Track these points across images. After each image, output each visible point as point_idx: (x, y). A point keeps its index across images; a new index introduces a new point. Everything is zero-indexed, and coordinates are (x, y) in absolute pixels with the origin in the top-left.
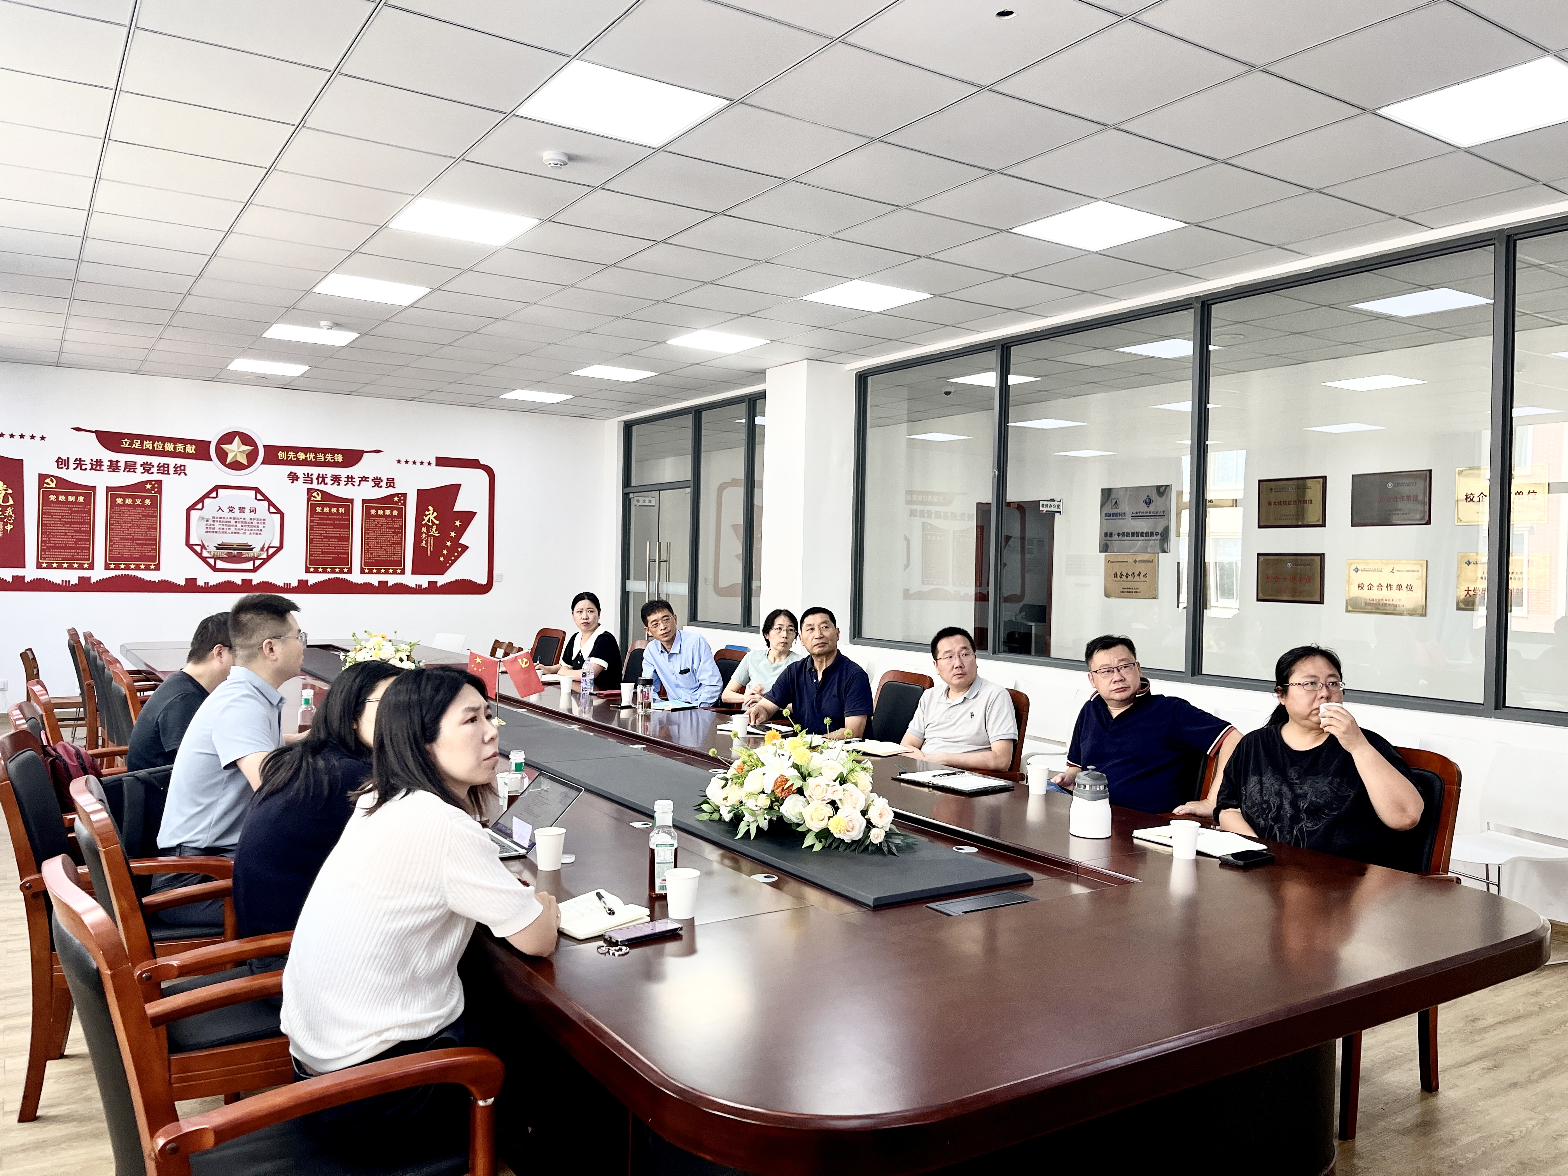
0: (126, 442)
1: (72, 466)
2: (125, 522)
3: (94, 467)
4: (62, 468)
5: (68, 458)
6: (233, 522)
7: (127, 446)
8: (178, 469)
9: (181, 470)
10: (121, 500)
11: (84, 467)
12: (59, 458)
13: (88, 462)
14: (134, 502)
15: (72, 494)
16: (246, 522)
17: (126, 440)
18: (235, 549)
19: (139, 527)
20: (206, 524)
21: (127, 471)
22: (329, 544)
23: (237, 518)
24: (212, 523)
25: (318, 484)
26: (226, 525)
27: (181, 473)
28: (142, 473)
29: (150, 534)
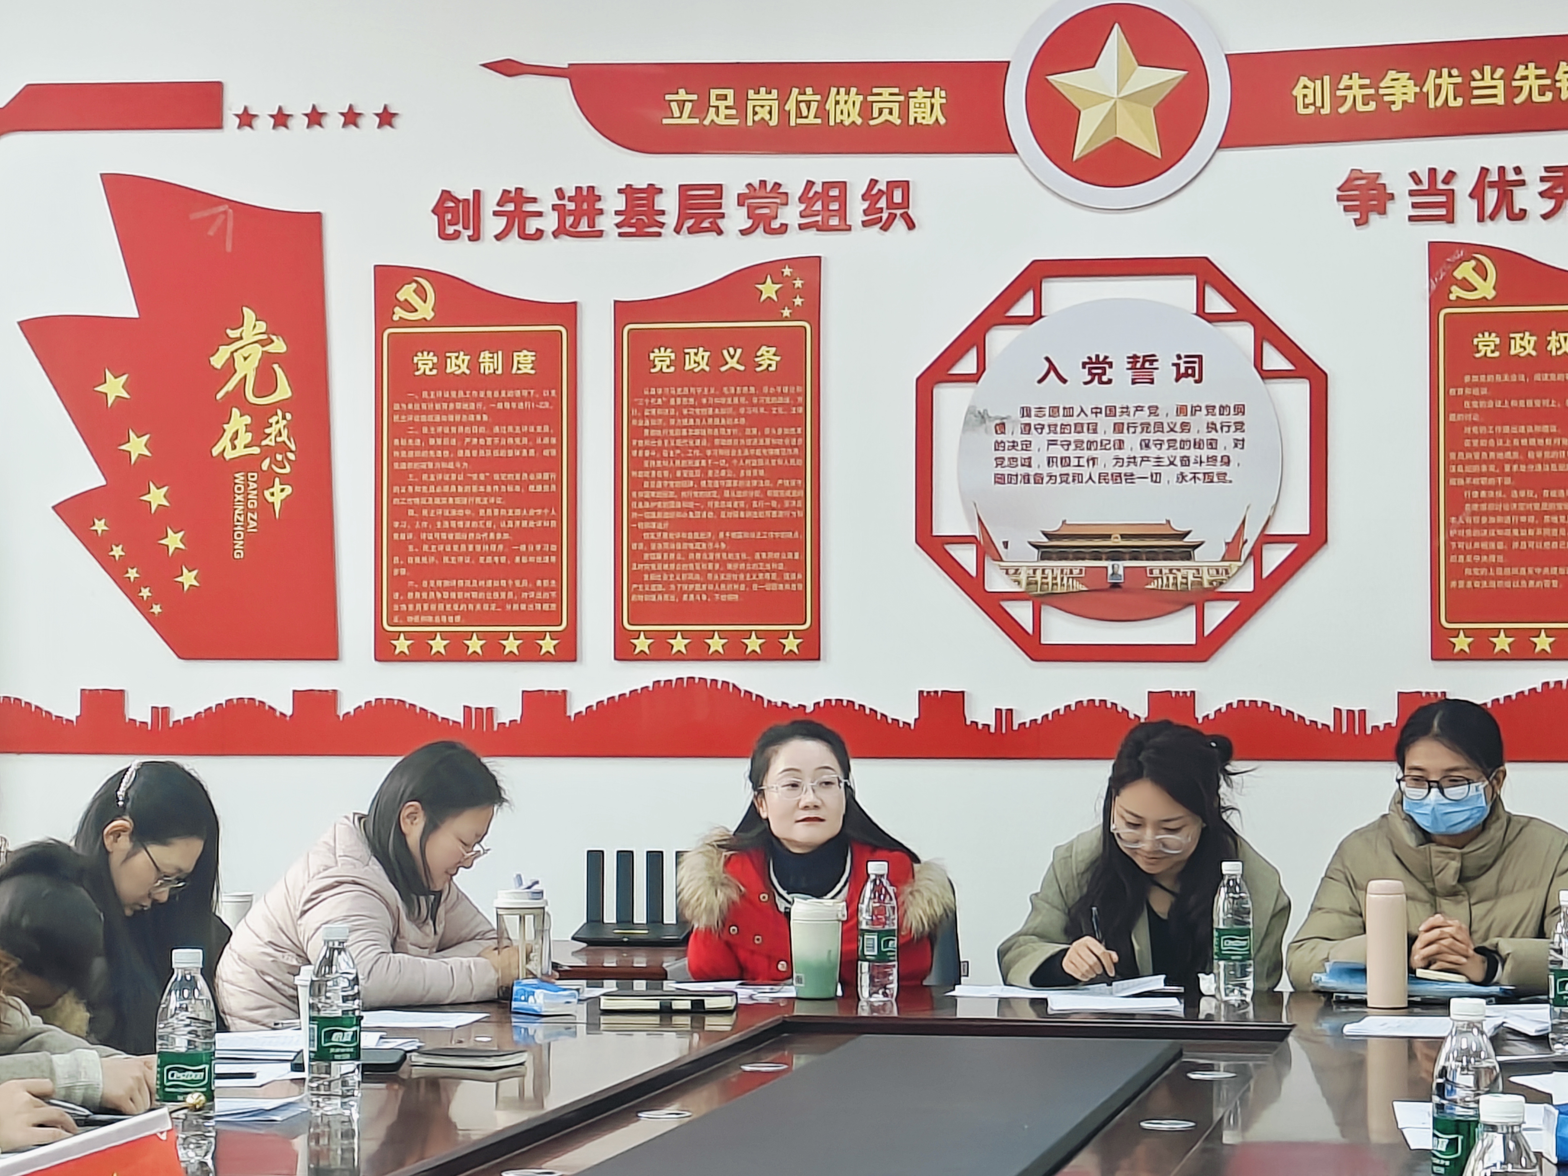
0: (682, 104)
1: (493, 225)
2: (684, 449)
3: (570, 220)
4: (456, 235)
5: (477, 193)
6: (1105, 424)
7: (685, 120)
8: (882, 203)
9: (891, 205)
10: (670, 354)
11: (532, 225)
12: (446, 195)
13: (547, 201)
14: (717, 360)
15: (492, 343)
16: (1159, 427)
17: (682, 95)
18: (1115, 554)
19: (737, 470)
20: (998, 445)
21: (691, 231)
22: (1540, 514)
23: (1125, 410)
24: (1020, 438)
25: (1481, 219)
26: (1079, 444)
27: (892, 218)
28: (744, 232)
29: (780, 500)
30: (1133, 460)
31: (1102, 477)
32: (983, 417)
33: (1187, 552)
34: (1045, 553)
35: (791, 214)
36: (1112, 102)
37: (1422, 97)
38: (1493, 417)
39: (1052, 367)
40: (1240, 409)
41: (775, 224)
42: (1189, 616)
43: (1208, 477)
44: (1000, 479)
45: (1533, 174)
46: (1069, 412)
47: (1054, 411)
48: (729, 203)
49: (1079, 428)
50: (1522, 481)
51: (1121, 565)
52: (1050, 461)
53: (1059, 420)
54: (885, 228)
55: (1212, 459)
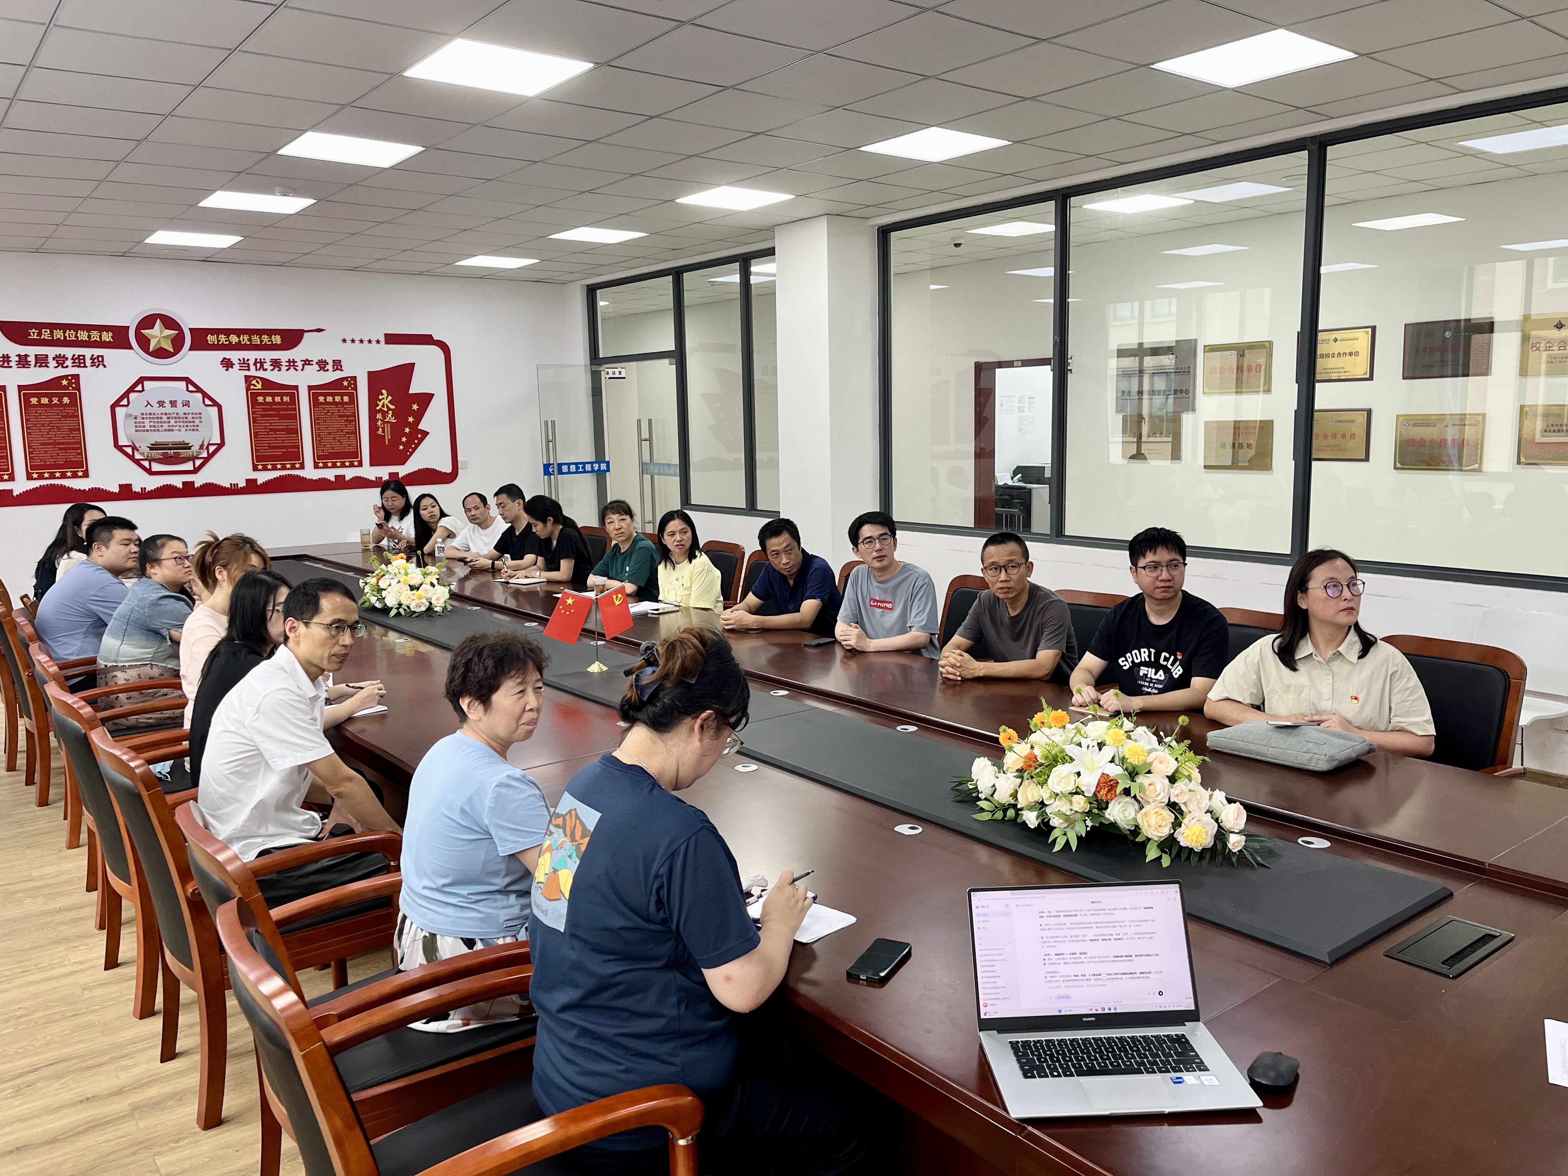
0: (34, 333)
2: (43, 424)
3: (1, 363)
6: (165, 417)
7: (35, 337)
9: (98, 361)
10: (36, 399)
14: (51, 401)
16: (179, 418)
17: (34, 330)
18: (170, 449)
19: (59, 429)
20: (135, 422)
21: (39, 366)
22: (276, 438)
23: (170, 414)
24: (141, 421)
25: (256, 370)
26: (158, 422)
27: (99, 365)
28: (56, 367)
29: (73, 437)
30: (173, 426)
31: (165, 430)
32: (130, 415)
33: (189, 448)
34: (151, 449)
35: (69, 363)
36: (158, 339)
37: (240, 341)
38: (262, 416)
39: (149, 403)
40: (200, 414)
41: (65, 365)
42: (191, 463)
43: (193, 430)
44: (137, 431)
45: (268, 360)
46: (154, 414)
47: (150, 414)
48: (50, 359)
49: (158, 418)
50: (271, 430)
51: (172, 451)
52: (150, 426)
53: (152, 416)
54: (97, 367)
55: (194, 426)
